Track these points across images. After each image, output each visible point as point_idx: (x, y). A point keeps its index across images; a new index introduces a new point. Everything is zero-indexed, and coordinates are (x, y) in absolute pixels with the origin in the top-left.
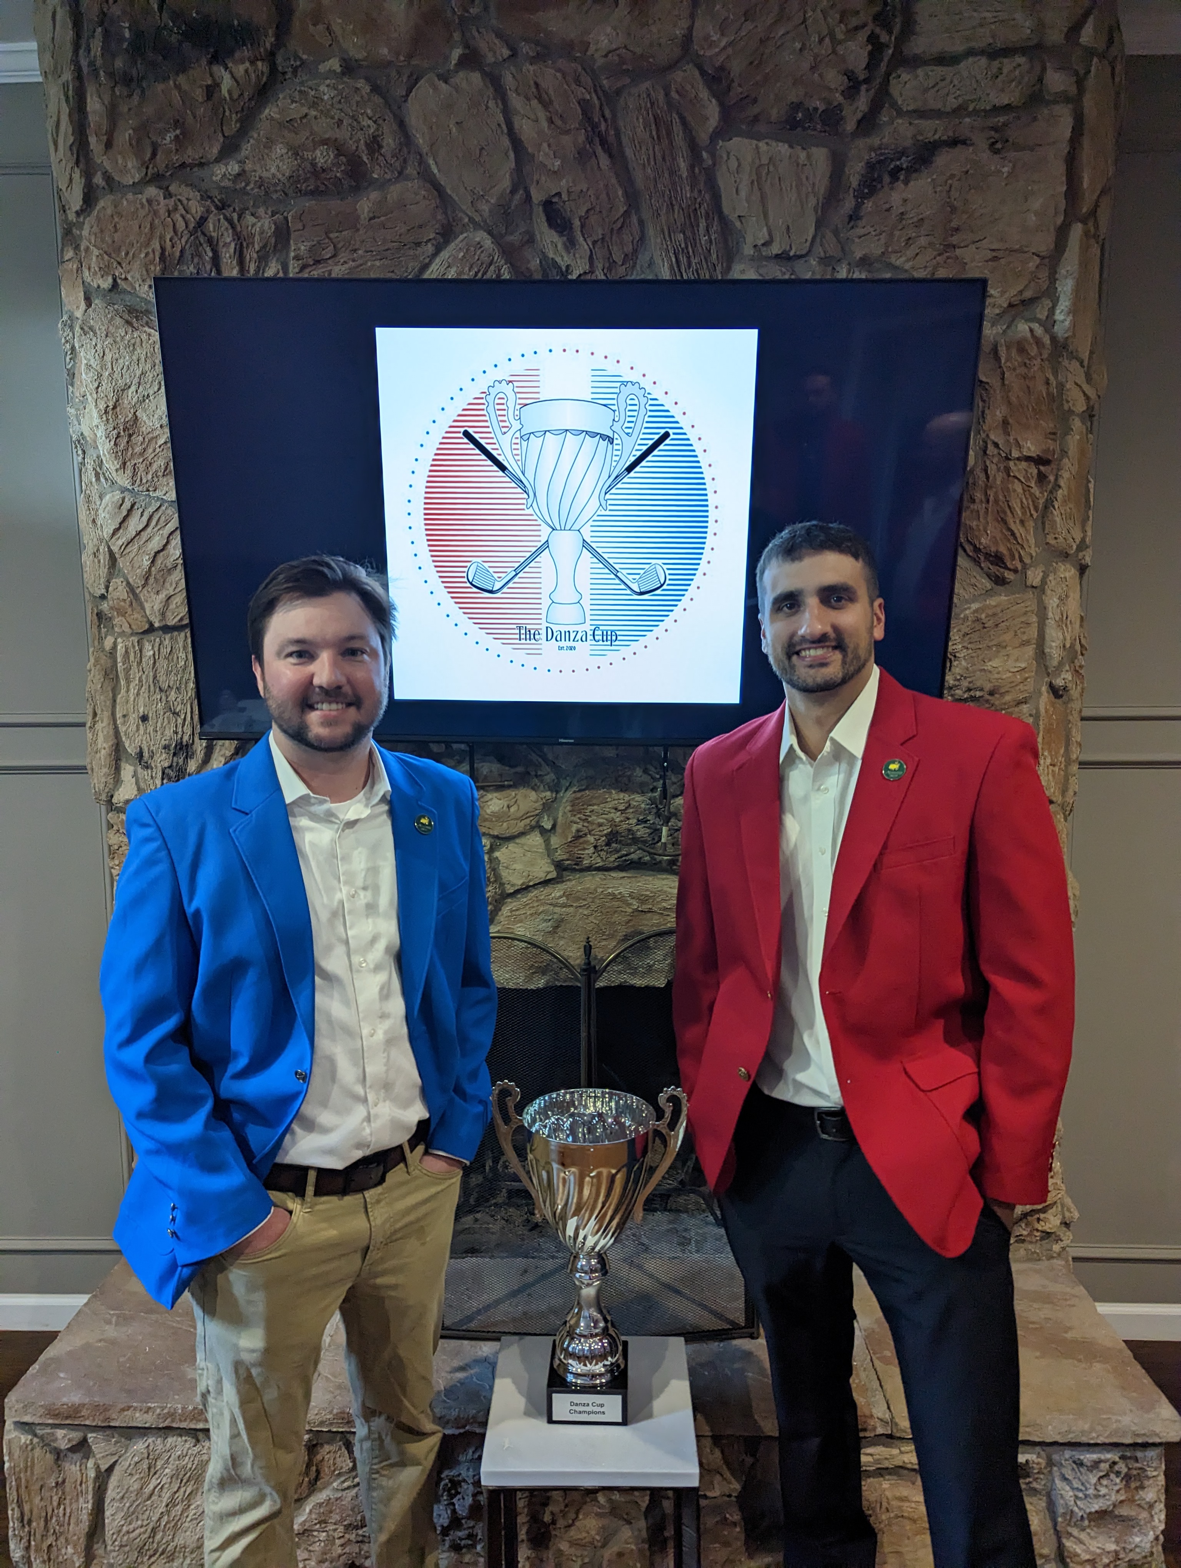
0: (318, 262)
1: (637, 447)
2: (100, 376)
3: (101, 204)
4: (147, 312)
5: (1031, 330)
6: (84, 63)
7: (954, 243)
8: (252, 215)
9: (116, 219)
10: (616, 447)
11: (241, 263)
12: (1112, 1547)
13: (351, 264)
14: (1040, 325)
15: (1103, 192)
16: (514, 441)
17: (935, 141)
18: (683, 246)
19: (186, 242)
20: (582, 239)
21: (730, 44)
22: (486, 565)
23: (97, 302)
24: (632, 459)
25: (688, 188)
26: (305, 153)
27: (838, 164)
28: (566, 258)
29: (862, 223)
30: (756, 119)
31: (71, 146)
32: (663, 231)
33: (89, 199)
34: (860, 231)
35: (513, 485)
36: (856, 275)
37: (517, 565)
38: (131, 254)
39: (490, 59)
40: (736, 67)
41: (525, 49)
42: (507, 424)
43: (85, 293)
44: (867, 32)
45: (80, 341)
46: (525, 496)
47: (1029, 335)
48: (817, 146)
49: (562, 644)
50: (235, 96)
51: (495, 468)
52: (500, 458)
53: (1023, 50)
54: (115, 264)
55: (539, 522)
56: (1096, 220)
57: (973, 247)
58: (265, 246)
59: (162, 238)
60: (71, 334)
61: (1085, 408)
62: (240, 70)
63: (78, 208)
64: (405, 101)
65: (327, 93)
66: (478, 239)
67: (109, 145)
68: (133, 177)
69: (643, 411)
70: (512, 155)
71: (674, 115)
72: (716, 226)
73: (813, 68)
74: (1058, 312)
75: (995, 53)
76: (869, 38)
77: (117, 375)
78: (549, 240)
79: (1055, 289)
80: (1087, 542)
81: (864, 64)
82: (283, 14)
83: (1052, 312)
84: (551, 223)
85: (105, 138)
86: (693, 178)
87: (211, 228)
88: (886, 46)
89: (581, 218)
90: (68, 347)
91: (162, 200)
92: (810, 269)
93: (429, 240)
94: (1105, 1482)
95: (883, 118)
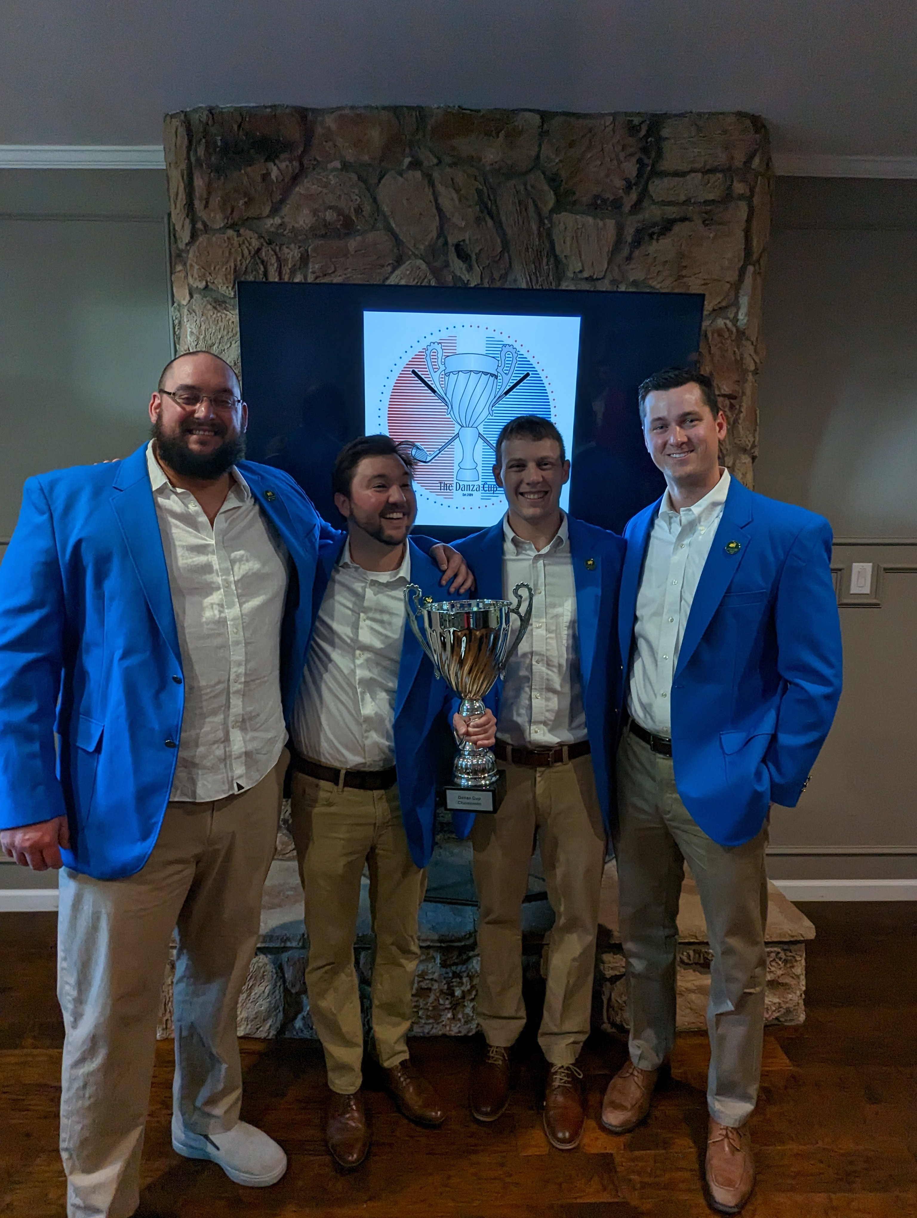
0: (324, 275)
1: (511, 381)
2: (198, 338)
3: (201, 239)
4: (225, 302)
5: (725, 324)
6: (193, 159)
7: (684, 274)
8: (287, 248)
9: (209, 248)
10: (499, 381)
11: (280, 274)
12: (776, 1000)
13: (344, 276)
14: (731, 321)
15: (764, 250)
16: (441, 376)
17: (673, 218)
18: (534, 271)
19: (249, 262)
20: (476, 265)
21: (561, 161)
22: (423, 447)
23: (196, 296)
24: (508, 388)
25: (537, 240)
26: (320, 214)
27: (620, 229)
28: (467, 276)
29: (632, 263)
30: (575, 203)
31: (184, 206)
32: (522, 262)
33: (194, 236)
34: (631, 266)
35: (440, 401)
36: (631, 290)
37: (440, 447)
38: (217, 268)
39: (426, 163)
40: (564, 174)
41: (446, 159)
42: (437, 367)
43: (189, 291)
44: (637, 156)
45: (187, 318)
46: (446, 407)
47: (724, 327)
48: (610, 219)
49: (465, 492)
50: (280, 180)
51: (430, 391)
52: (433, 386)
53: (722, 171)
54: (208, 274)
55: (454, 422)
56: (759, 264)
57: (693, 278)
58: (295, 265)
59: (235, 260)
60: (179, 315)
61: (754, 368)
62: (283, 166)
63: (187, 241)
64: (377, 186)
65: (333, 180)
66: (417, 264)
67: (206, 206)
68: (219, 225)
69: (515, 361)
70: (437, 218)
71: (529, 199)
72: (552, 260)
73: (607, 176)
74: (740, 314)
75: (706, 171)
76: (638, 160)
77: (208, 337)
78: (458, 266)
79: (738, 302)
80: (756, 443)
81: (635, 175)
82: (308, 135)
83: (737, 313)
84: (459, 256)
85: (204, 202)
86: (540, 234)
87: (264, 253)
88: (647, 165)
89: (476, 254)
90: (176, 322)
91: (236, 239)
92: (605, 286)
93: (389, 264)
94: (773, 964)
95: (645, 204)
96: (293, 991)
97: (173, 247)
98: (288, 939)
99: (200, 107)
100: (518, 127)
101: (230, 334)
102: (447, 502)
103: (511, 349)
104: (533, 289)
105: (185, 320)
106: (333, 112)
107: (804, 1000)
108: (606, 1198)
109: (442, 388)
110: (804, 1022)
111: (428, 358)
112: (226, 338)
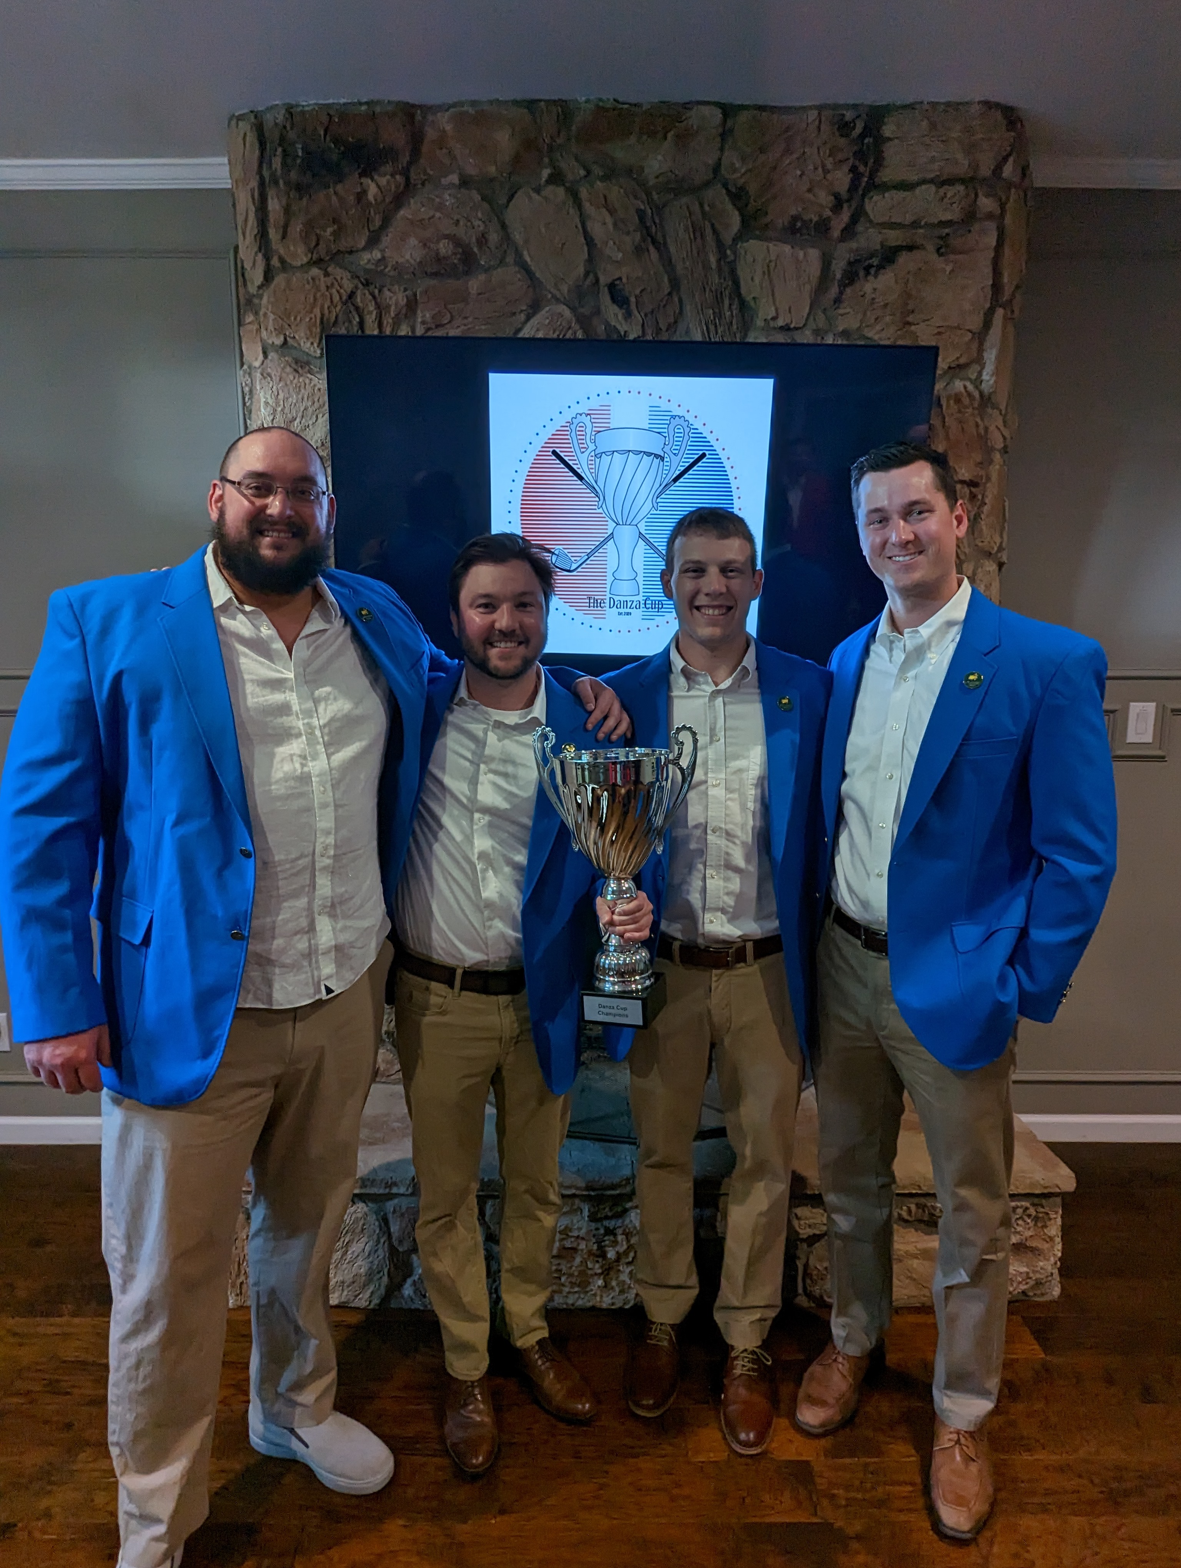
0: (437, 326)
1: (681, 464)
2: (275, 410)
3: (277, 280)
4: (308, 363)
5: (965, 387)
6: (267, 174)
7: (910, 321)
8: (389, 290)
9: (288, 292)
10: (666, 464)
11: (380, 325)
12: (1025, 1269)
13: (463, 328)
14: (971, 382)
15: (1017, 287)
16: (590, 458)
17: (898, 246)
18: (712, 318)
19: (340, 310)
20: (636, 312)
21: (750, 170)
22: (566, 551)
23: (272, 355)
24: (678, 473)
25: (717, 276)
26: (432, 245)
27: (827, 261)
28: (624, 326)
29: (842, 306)
30: (766, 227)
31: (255, 236)
32: (696, 306)
33: (268, 276)
34: (841, 311)
35: (588, 491)
36: (839, 342)
37: (589, 551)
38: (299, 318)
39: (570, 177)
40: (753, 188)
41: (597, 171)
42: (585, 446)
43: (263, 348)
44: (850, 163)
45: (260, 384)
46: (597, 499)
47: (962, 390)
48: (813, 247)
49: (621, 610)
50: (379, 200)
51: (575, 478)
52: (579, 471)
53: (962, 181)
54: (287, 326)
55: (607, 519)
56: (1011, 305)
57: (923, 325)
58: (398, 314)
59: (322, 307)
60: (249, 382)
61: (1002, 445)
62: (383, 181)
63: (259, 283)
64: (507, 207)
65: (448, 200)
66: (559, 310)
67: (284, 236)
68: (302, 260)
69: (686, 437)
70: (586, 248)
71: (707, 223)
72: (736, 303)
73: (810, 190)
74: (984, 373)
75: (942, 182)
76: (850, 170)
77: (287, 410)
78: (613, 313)
79: (983, 357)
80: (1004, 545)
81: (846, 187)
82: (416, 140)
83: (980, 373)
84: (614, 300)
85: (281, 231)
86: (720, 269)
87: (359, 300)
88: (862, 175)
89: (636, 297)
90: (247, 389)
91: (322, 278)
92: (806, 337)
93: (522, 311)
94: (1020, 1222)
95: (860, 228)
96: (401, 1250)
97: (241, 290)
98: (395, 1184)
99: (277, 105)
100: (692, 126)
101: (316, 405)
102: (597, 623)
103: (682, 421)
104: (710, 343)
105: (258, 388)
106: (447, 110)
107: (1060, 1270)
108: (801, 1517)
109: (591, 473)
110: (1059, 1297)
111: (573, 434)
112: (310, 410)
